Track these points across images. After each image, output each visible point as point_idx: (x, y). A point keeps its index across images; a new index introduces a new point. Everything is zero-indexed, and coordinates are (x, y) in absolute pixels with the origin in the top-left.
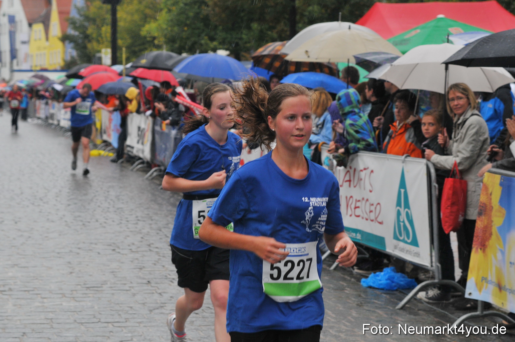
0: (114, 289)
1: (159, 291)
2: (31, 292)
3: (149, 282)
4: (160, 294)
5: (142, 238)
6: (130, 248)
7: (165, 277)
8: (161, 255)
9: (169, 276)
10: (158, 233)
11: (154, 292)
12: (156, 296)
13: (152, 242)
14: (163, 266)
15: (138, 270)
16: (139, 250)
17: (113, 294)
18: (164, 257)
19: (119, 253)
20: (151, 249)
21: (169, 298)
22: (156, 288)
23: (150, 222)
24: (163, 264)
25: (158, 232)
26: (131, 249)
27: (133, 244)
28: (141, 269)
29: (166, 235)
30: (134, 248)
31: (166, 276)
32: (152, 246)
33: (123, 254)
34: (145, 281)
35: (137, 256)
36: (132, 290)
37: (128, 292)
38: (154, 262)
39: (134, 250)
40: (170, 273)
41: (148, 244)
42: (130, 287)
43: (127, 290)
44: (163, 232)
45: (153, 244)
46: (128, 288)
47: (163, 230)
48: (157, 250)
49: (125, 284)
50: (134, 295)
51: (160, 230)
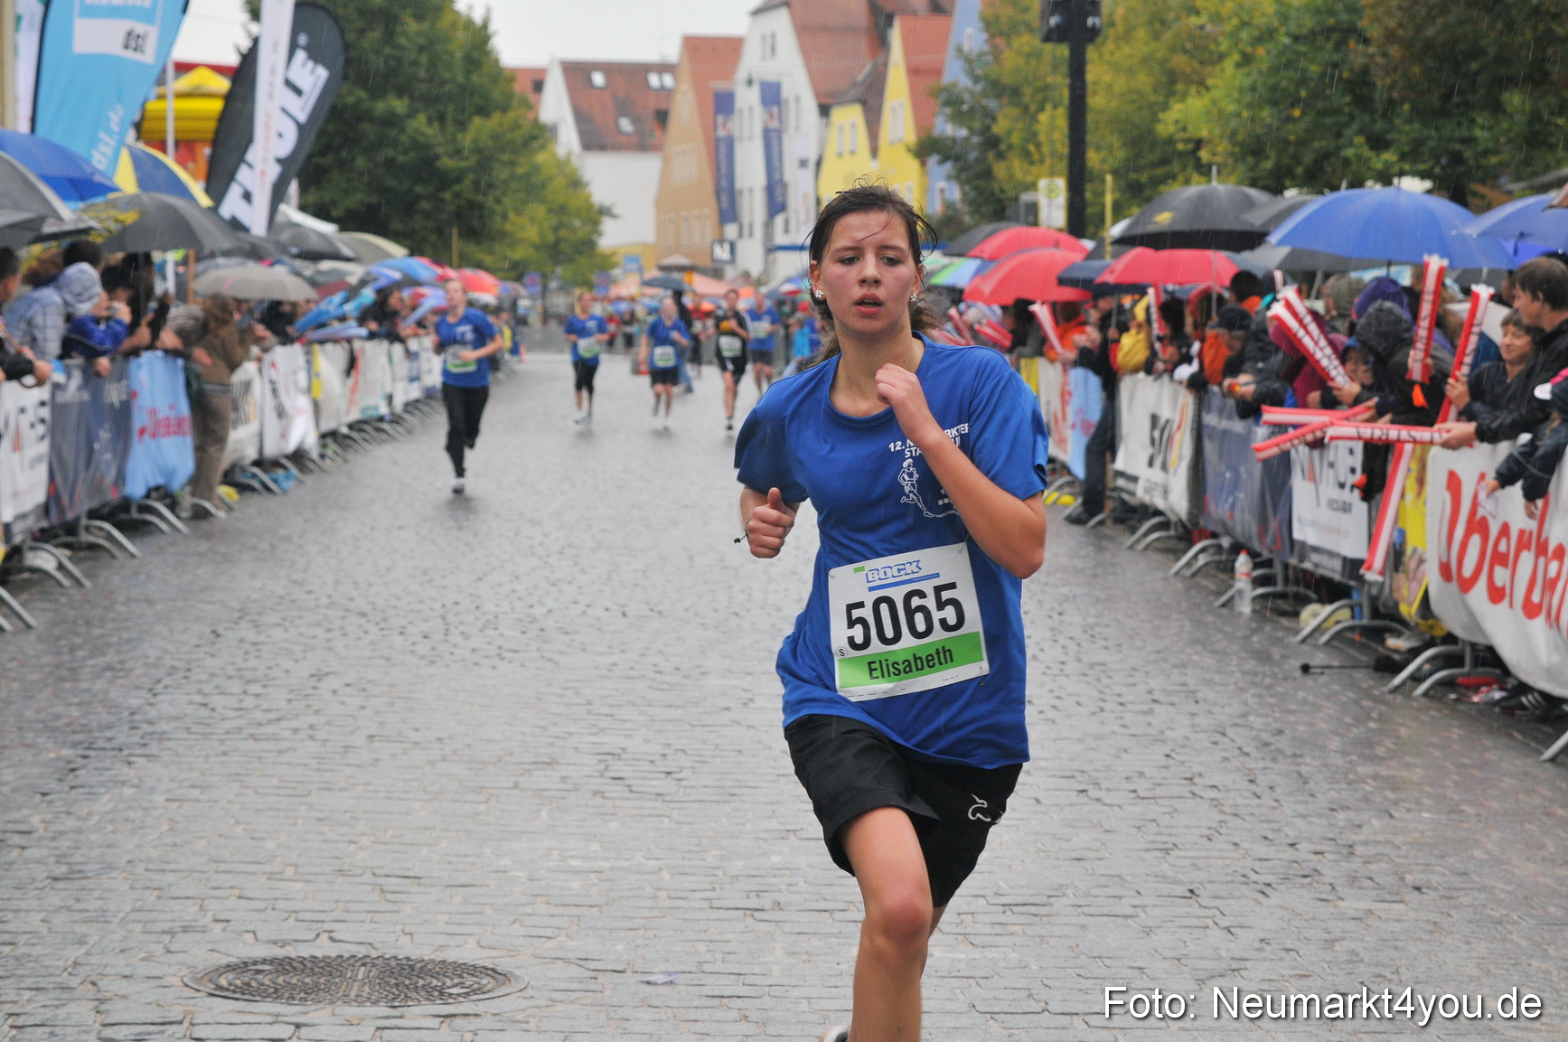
0: (1086, 910)
1: (1226, 922)
2: (837, 916)
3: (1191, 891)
4: (1228, 929)
5: (1168, 756)
6: (1132, 788)
7: (1244, 879)
8: (1226, 809)
9: (1254, 877)
10: (1215, 743)
11: (1210, 923)
12: (1216, 936)
13: (1197, 769)
14: (1236, 844)
15: (1159, 854)
16: (1158, 792)
17: (1084, 927)
18: (1236, 815)
19: (1098, 800)
20: (1195, 789)
21: (1257, 944)
22: (1217, 913)
23: (1192, 707)
24: (1236, 841)
25: (1218, 737)
26: (1135, 791)
27: (1141, 774)
28: (1167, 851)
29: (1240, 749)
30: (1142, 787)
31: (1244, 876)
32: (1197, 780)
33: (1110, 805)
34: (1182, 890)
35: (1153, 810)
36: (1143, 915)
37: (1130, 921)
38: (1206, 832)
39: (1142, 794)
40: (1257, 865)
41: (1188, 775)
42: (1135, 907)
43: (1126, 917)
44: (1233, 741)
45: (1200, 775)
46: (1130, 911)
47: (1231, 732)
48: (1214, 794)
49: (1120, 897)
50: (1148, 931)
51: (1224, 734)
